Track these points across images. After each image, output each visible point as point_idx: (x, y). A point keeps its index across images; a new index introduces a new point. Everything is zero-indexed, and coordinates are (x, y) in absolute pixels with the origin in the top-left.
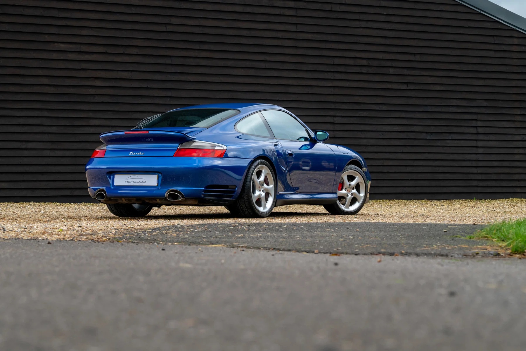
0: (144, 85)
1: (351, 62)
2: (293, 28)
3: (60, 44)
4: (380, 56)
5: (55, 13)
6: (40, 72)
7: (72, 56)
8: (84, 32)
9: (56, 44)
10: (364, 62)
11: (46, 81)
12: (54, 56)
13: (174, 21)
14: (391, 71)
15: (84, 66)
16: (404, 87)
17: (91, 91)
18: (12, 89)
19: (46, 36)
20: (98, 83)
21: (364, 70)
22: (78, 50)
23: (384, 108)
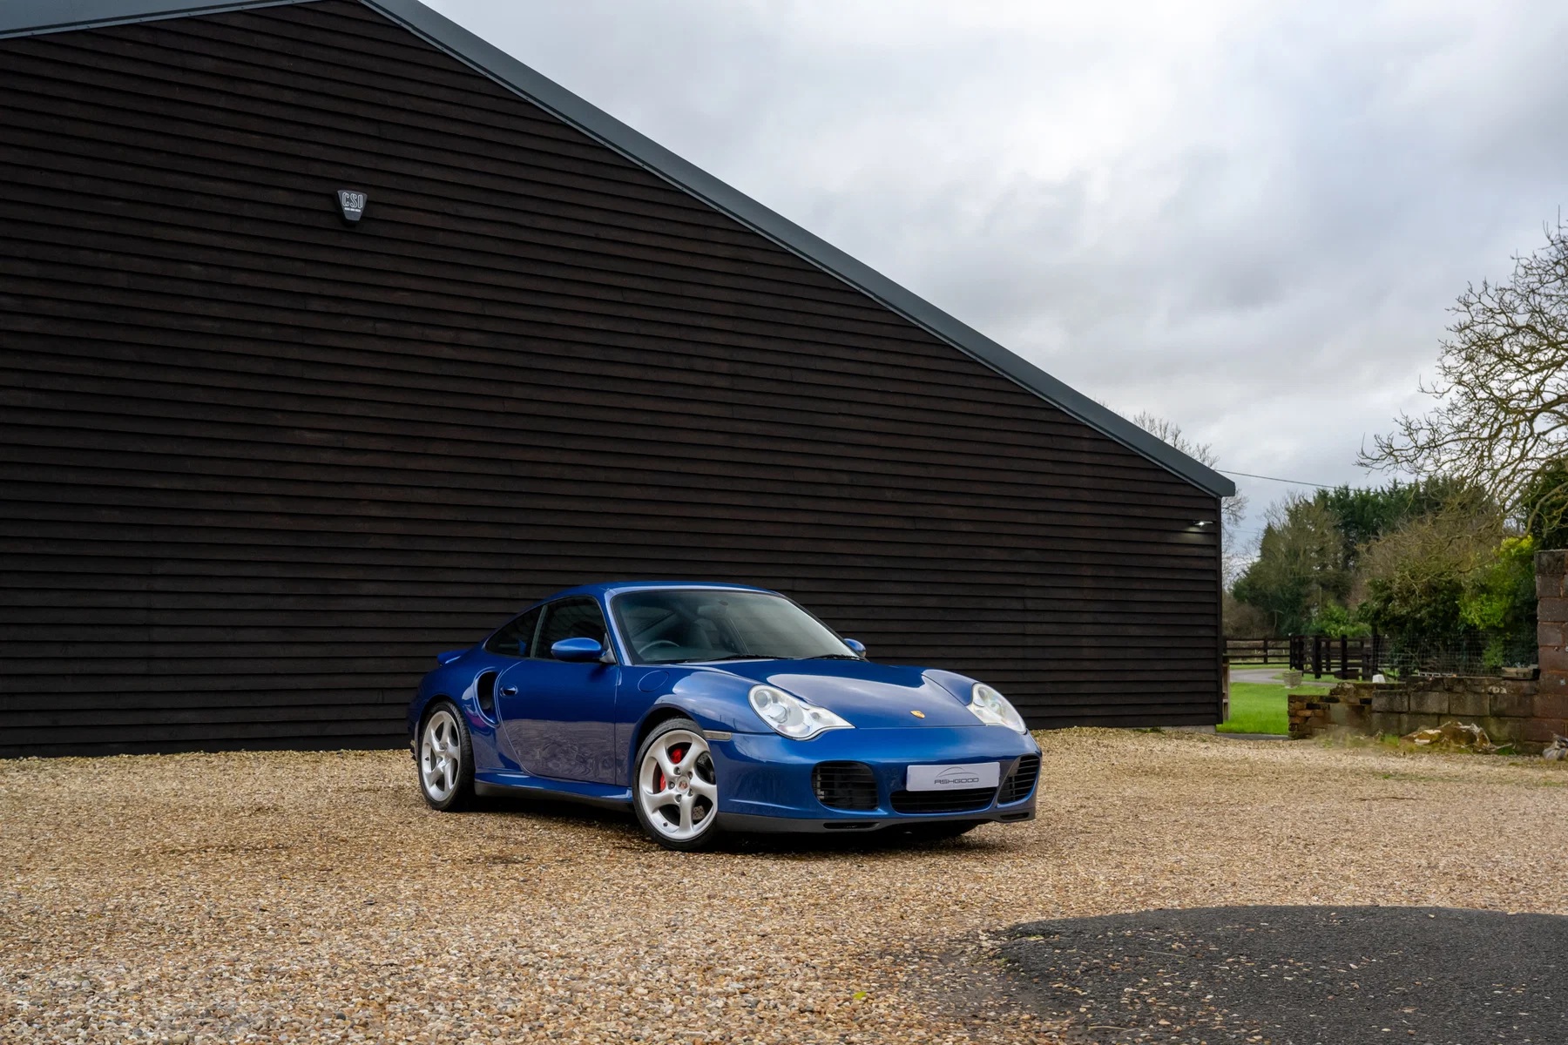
0: (462, 516)
1: (822, 477)
2: (726, 412)
3: (303, 431)
4: (871, 468)
5: (294, 371)
6: (264, 488)
7: (327, 457)
8: (352, 410)
9: (297, 432)
10: (845, 479)
11: (276, 506)
12: (293, 456)
13: (518, 392)
14: (889, 495)
15: (349, 476)
16: (908, 525)
17: (360, 527)
18: (208, 520)
19: (279, 416)
20: (375, 511)
21: (845, 493)
22: (340, 445)
23: (877, 563)
